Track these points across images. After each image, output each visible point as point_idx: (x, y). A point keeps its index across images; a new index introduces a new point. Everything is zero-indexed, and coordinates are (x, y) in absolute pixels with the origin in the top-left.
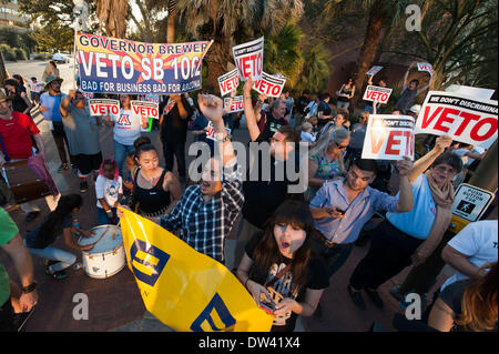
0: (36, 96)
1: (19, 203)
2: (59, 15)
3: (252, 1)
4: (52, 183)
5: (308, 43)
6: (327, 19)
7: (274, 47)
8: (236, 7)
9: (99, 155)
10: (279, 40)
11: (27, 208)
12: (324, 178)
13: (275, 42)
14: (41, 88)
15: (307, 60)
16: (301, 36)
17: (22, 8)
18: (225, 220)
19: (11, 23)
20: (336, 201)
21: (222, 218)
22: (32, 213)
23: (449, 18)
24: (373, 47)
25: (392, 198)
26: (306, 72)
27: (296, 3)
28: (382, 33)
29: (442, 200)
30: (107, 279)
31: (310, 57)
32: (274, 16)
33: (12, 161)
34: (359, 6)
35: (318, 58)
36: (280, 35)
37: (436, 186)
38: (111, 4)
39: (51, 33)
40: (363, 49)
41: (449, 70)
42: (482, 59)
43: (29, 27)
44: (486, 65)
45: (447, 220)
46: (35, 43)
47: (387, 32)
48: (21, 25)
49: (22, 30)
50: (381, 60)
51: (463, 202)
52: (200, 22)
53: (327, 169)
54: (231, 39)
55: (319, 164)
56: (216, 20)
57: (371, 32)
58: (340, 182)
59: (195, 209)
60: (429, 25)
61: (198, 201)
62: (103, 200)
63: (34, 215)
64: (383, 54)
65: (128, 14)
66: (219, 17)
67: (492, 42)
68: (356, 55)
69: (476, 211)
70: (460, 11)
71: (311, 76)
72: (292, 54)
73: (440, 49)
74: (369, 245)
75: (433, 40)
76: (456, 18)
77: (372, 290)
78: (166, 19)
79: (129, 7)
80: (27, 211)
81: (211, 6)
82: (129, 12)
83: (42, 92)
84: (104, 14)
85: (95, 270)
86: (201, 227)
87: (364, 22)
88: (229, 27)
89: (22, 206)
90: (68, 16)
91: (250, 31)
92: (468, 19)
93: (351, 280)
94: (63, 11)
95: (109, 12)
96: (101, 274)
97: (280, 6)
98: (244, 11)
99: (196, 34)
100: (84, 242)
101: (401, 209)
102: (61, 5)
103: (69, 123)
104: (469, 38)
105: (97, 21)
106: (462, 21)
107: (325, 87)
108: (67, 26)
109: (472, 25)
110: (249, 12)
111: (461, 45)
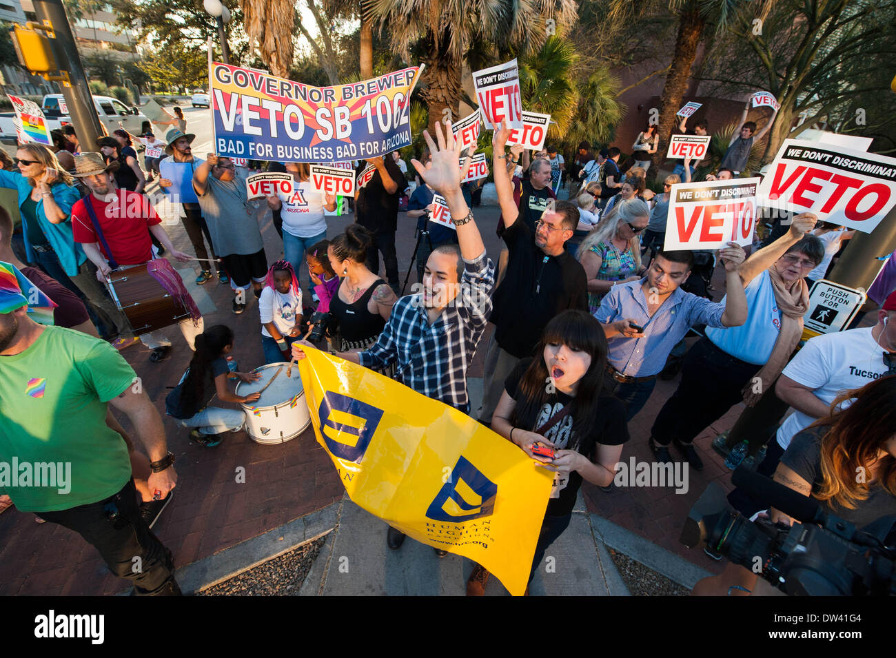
0: (153, 164)
1: (137, 334)
2: (183, 31)
3: (494, 2)
4: (189, 299)
5: (585, 68)
6: (615, 28)
7: (532, 76)
8: (469, 11)
9: (261, 255)
10: (538, 63)
11: (150, 342)
12: (611, 278)
13: (533, 67)
14: (161, 151)
15: (584, 95)
16: (574, 57)
17: (121, 20)
18: (467, 343)
19: (105, 46)
20: (630, 312)
21: (462, 340)
22: (159, 350)
23: (802, 24)
24: (687, 72)
25: (714, 305)
26: (582, 114)
27: (564, 2)
28: (699, 51)
29: (790, 307)
30: (284, 445)
31: (589, 91)
32: (531, 24)
33: (122, 268)
34: (664, 6)
35: (601, 90)
36: (541, 55)
37: (782, 286)
38: (267, 9)
39: (171, 59)
40: (671, 75)
41: (803, 106)
42: (853, 88)
43: (134, 51)
44: (858, 97)
45: (796, 336)
46: (147, 78)
47: (708, 48)
48: (122, 49)
49: (124, 57)
50: (698, 93)
51: (820, 308)
52: (413, 35)
53: (615, 264)
54: (464, 63)
55: (604, 257)
56: (438, 32)
57: (683, 48)
58: (636, 284)
59: (416, 332)
60: (772, 36)
61: (420, 320)
62: (272, 326)
63: (163, 352)
64: (702, 84)
65: (295, 25)
66: (442, 28)
67: (868, 61)
68: (660, 85)
69: (839, 321)
70: (819, 13)
71: (591, 120)
72: (561, 86)
73: (789, 73)
74: (679, 377)
75: (778, 59)
76: (813, 24)
77: (684, 444)
78: (357, 33)
79: (297, 14)
80: (151, 347)
81: (429, 10)
82: (298, 22)
83: (162, 157)
84: (257, 27)
85: (265, 431)
86: (431, 357)
87: (672, 31)
88: (460, 44)
89: (142, 338)
90: (197, 31)
91: (493, 51)
92: (832, 24)
93: (654, 430)
94: (190, 23)
95: (264, 22)
96: (273, 438)
97: (539, 8)
98: (483, 17)
99: (407, 57)
100: (244, 390)
101: (728, 322)
102: (184, 12)
103: (209, 205)
104: (834, 55)
105: (246, 39)
106: (823, 28)
107: (612, 138)
108: (197, 48)
109: (838, 34)
110: (491, 20)
111: (820, 66)
